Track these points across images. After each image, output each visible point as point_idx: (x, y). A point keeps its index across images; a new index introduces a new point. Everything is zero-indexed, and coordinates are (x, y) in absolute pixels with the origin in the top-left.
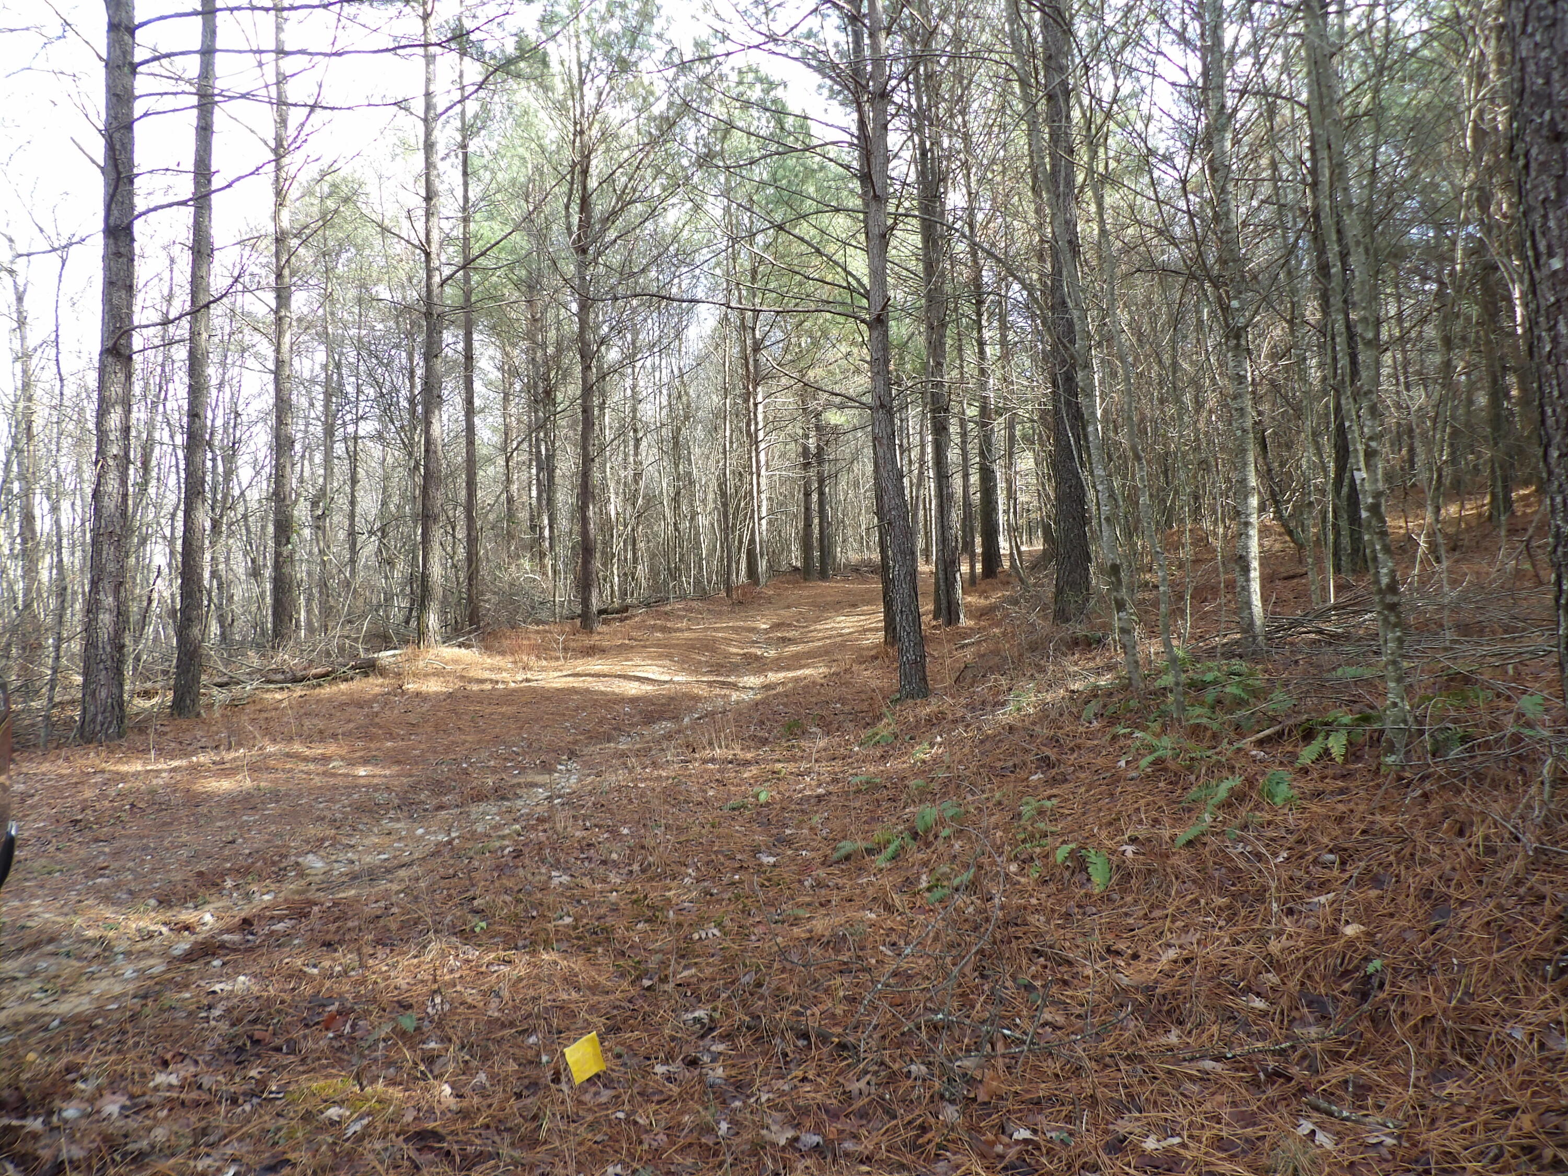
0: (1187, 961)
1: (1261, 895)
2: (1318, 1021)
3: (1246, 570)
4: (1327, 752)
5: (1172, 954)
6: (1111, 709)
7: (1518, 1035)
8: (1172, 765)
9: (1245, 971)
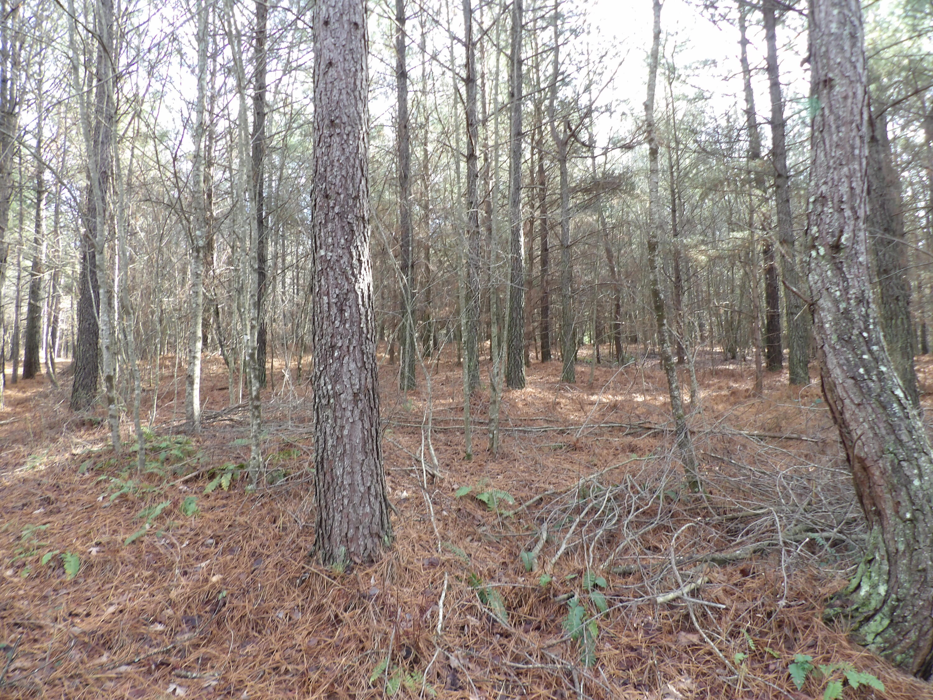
0: (121, 611)
1: (170, 568)
2: (190, 630)
3: (192, 383)
4: (220, 486)
5: (112, 609)
6: (99, 465)
7: (281, 616)
8: (130, 497)
9: (155, 611)
